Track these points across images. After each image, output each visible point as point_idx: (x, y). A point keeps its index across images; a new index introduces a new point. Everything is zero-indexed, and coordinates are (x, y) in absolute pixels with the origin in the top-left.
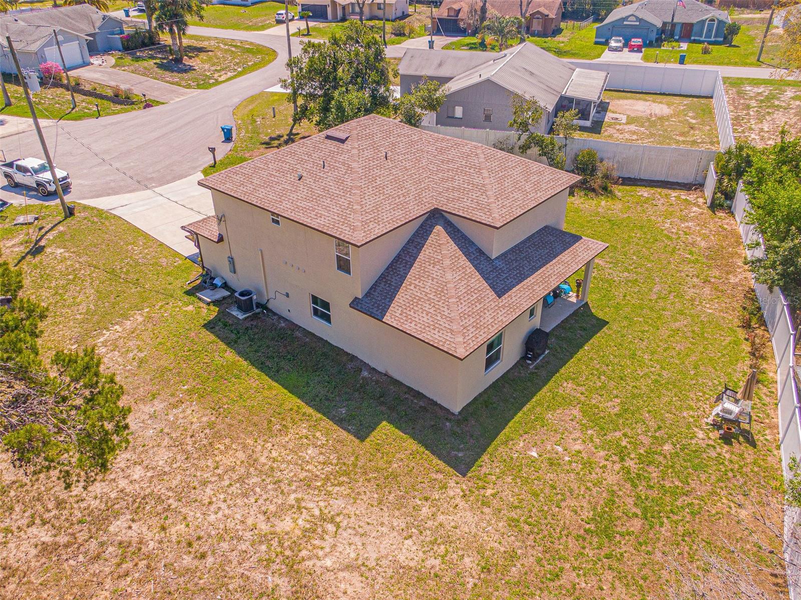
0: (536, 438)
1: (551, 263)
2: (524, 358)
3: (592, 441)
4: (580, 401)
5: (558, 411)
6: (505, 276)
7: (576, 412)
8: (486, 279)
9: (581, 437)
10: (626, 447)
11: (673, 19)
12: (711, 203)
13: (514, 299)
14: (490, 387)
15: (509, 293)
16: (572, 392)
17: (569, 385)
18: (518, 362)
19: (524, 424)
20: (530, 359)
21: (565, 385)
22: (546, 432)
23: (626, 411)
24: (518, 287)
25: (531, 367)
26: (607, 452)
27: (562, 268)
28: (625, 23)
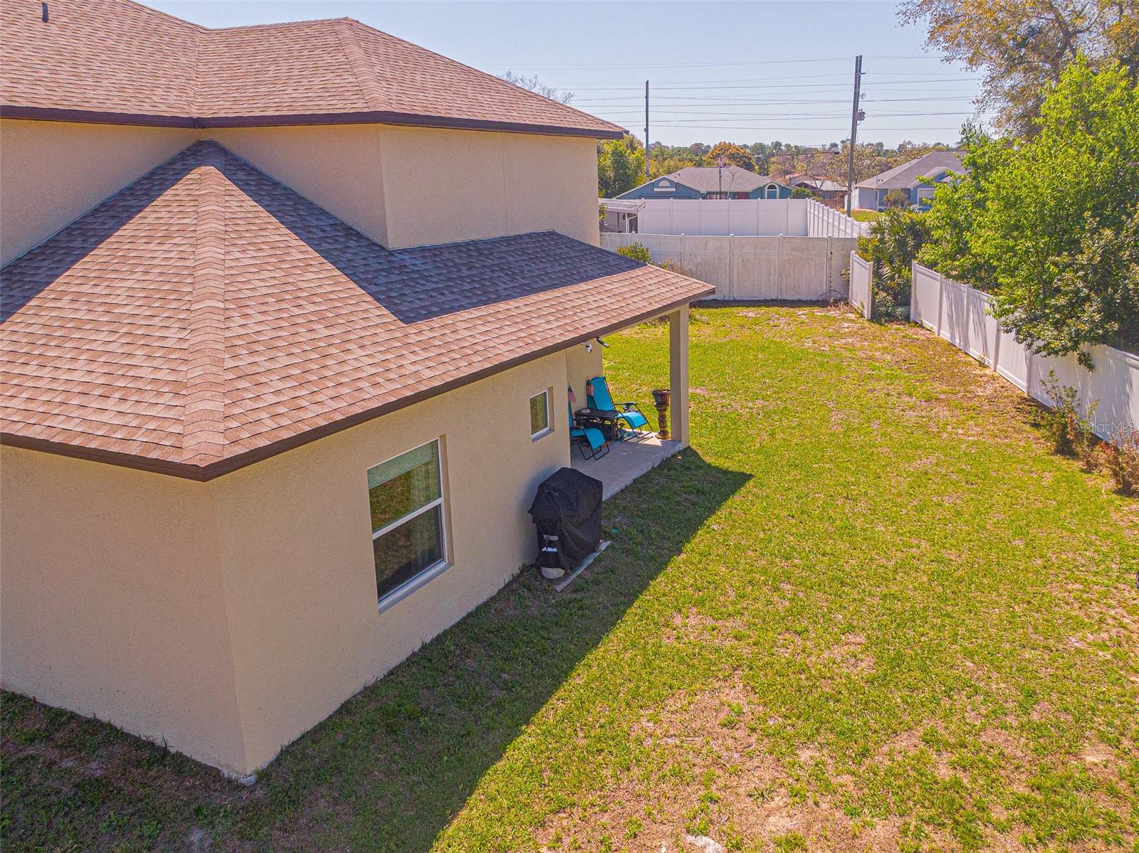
0: (605, 819)
2: (536, 562)
3: (828, 789)
4: (739, 659)
5: (672, 704)
7: (734, 696)
9: (782, 778)
10: (957, 784)
11: (720, 189)
12: (873, 313)
14: (412, 660)
16: (706, 636)
17: (692, 621)
18: (515, 579)
19: (549, 774)
20: (554, 562)
21: (678, 621)
22: (640, 789)
23: (897, 661)
25: (559, 588)
26: (899, 822)
28: (655, 190)
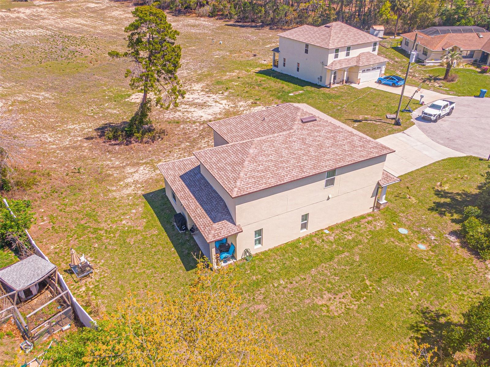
1: (196, 202)
6: (191, 179)
8: (190, 171)
13: (178, 183)
15: (181, 181)
24: (184, 184)
26: (113, 228)
27: (193, 208)
